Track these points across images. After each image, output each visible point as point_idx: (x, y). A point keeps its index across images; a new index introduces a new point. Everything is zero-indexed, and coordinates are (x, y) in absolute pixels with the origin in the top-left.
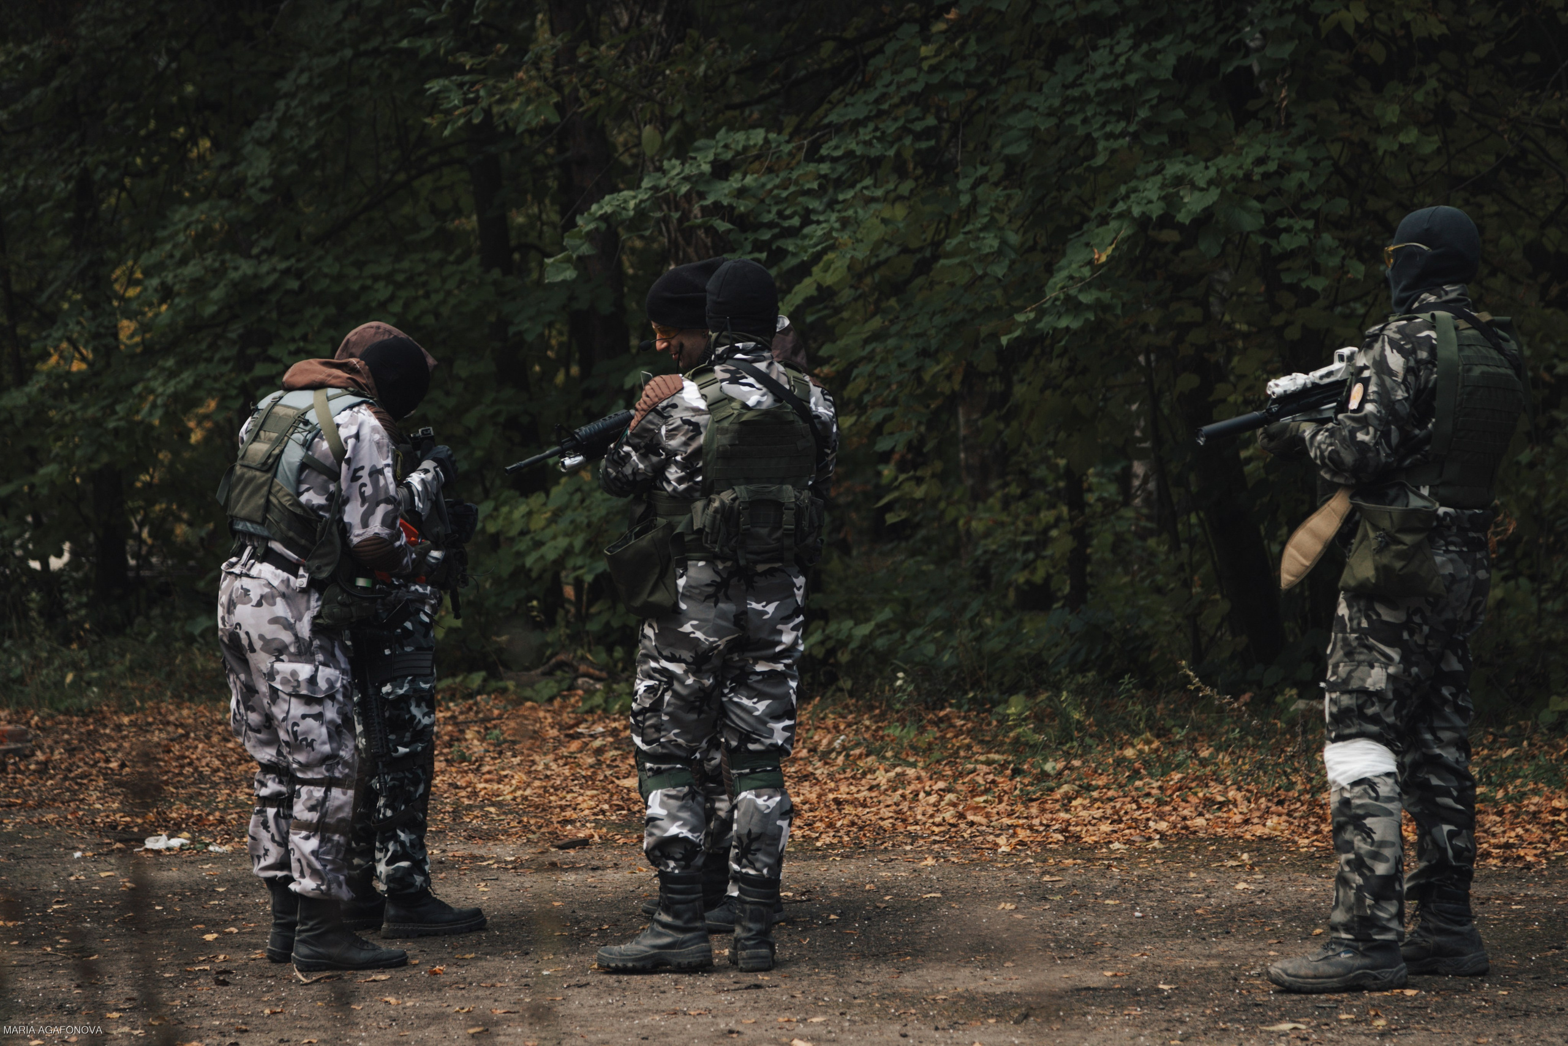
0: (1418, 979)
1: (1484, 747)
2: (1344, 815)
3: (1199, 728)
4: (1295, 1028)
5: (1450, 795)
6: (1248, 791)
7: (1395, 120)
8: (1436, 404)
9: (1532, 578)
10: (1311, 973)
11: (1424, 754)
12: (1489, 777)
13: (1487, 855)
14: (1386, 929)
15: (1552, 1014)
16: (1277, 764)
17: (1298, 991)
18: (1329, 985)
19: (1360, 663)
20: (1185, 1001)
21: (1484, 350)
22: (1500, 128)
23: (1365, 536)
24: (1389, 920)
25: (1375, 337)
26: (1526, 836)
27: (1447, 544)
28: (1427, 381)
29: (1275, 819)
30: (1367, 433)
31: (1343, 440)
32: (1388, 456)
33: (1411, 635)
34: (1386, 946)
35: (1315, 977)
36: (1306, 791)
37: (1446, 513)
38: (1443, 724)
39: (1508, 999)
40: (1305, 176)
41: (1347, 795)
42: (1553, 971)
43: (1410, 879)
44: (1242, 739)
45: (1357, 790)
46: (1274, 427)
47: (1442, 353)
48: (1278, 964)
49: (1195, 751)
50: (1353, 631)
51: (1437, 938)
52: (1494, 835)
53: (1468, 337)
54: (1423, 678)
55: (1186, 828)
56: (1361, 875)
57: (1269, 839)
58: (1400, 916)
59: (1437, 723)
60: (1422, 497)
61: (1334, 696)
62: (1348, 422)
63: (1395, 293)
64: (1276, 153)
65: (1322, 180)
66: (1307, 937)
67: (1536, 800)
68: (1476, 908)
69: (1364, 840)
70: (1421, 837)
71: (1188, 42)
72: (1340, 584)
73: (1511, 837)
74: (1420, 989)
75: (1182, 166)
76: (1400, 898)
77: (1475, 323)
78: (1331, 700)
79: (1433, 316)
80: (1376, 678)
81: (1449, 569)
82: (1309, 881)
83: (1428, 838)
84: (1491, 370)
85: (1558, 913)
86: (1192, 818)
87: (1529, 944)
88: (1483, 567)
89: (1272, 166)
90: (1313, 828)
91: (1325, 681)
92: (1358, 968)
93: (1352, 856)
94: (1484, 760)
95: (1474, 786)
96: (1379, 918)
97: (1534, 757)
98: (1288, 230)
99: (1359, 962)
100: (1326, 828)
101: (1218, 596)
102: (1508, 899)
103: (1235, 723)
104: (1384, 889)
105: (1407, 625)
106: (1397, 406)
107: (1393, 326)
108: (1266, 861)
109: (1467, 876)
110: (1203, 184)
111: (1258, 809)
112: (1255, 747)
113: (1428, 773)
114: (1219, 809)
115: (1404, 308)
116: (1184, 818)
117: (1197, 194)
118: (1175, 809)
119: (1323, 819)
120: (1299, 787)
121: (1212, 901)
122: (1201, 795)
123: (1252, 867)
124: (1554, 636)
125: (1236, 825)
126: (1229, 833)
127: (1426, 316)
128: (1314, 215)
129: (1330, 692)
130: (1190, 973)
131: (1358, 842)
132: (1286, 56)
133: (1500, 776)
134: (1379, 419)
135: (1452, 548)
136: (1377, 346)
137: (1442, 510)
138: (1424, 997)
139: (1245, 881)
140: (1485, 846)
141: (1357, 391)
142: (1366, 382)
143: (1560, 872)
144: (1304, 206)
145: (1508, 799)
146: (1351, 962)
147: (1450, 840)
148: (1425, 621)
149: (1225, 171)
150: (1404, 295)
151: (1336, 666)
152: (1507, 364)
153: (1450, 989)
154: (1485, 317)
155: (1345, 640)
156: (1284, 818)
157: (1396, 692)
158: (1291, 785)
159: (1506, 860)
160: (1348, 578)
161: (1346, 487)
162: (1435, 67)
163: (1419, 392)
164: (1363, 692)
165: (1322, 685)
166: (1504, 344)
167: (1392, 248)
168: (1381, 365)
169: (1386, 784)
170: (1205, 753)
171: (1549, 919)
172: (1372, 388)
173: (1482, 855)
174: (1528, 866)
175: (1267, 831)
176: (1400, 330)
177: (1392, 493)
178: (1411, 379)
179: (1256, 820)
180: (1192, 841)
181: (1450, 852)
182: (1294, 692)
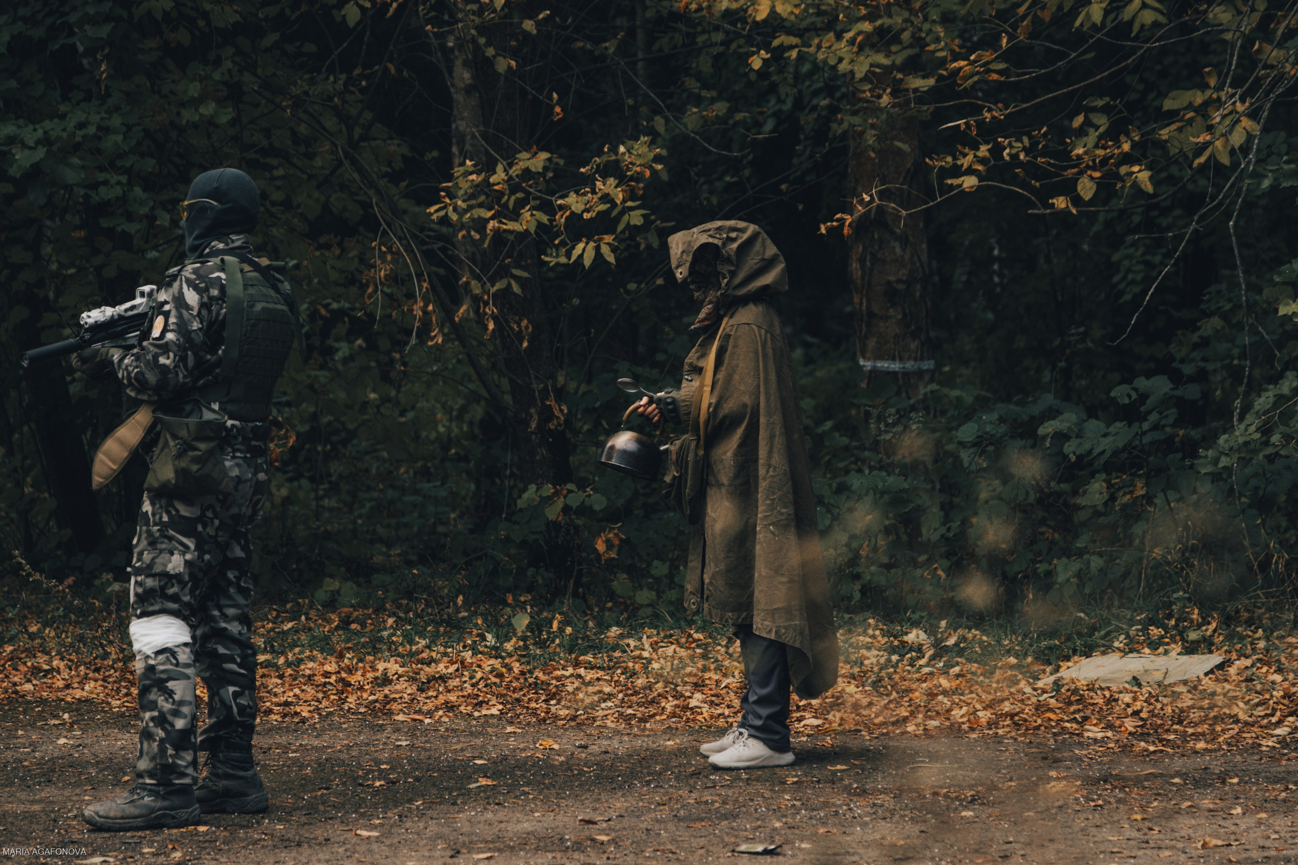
0: (209, 817)
1: (269, 621)
2: (149, 679)
3: (29, 608)
4: (105, 861)
5: (234, 662)
6: (70, 660)
7: (196, 95)
8: (225, 334)
9: (312, 479)
10: (119, 814)
11: (212, 628)
12: (272, 646)
13: (269, 712)
14: (183, 775)
15: (320, 844)
16: (95, 638)
17: (108, 830)
18: (134, 825)
19: (161, 551)
20: (11, 840)
21: (264, 289)
22: (284, 104)
23: (166, 444)
24: (186, 767)
25: (174, 277)
26: (302, 695)
27: (234, 451)
28: (218, 314)
29: (92, 684)
30: (168, 358)
31: (148, 363)
32: (185, 377)
33: (204, 527)
34: (185, 790)
35: (122, 818)
36: (119, 660)
37: (233, 425)
38: (228, 603)
39: (284, 832)
40: (120, 138)
41: (152, 662)
42: (321, 808)
43: (202, 734)
44: (65, 616)
45: (160, 657)
46: (87, 352)
47: (230, 291)
48: (91, 808)
49: (25, 627)
50: (155, 524)
51: (225, 782)
52: (276, 695)
53: (251, 279)
54: (214, 564)
55: (16, 692)
56: (163, 729)
57: (87, 701)
58: (194, 763)
59: (223, 602)
60: (213, 411)
61: (139, 579)
62: (152, 348)
63: (189, 242)
64: (95, 118)
65: (134, 142)
66: (117, 783)
67: (311, 665)
68: (258, 756)
69: (166, 700)
70: (210, 697)
71: (20, 23)
72: (145, 486)
73: (289, 696)
74: (211, 825)
75: (14, 128)
76: (196, 749)
77: (256, 267)
78: (136, 582)
79: (222, 260)
80: (176, 563)
81: (235, 472)
82: (120, 736)
83: (216, 699)
84: (271, 306)
85: (327, 760)
86: (21, 684)
87: (302, 785)
88: (263, 471)
89: (92, 130)
90: (124, 691)
91: (130, 566)
92: (159, 810)
93: (156, 714)
94: (269, 632)
95: (255, 654)
96: (179, 766)
97: (310, 629)
98: (106, 183)
99: (159, 804)
100: (135, 691)
101: (46, 495)
102: (286, 748)
103: (59, 602)
104: (182, 740)
105: (201, 519)
106: (193, 335)
107: (189, 268)
108: (83, 720)
109: (250, 729)
110: (32, 144)
111: (78, 676)
112: (77, 623)
113: (216, 643)
114: (45, 676)
115: (197, 254)
116: (15, 684)
117: (27, 152)
118: (7, 677)
119: (133, 684)
120: (114, 656)
121: (37, 754)
122: (29, 664)
123: (72, 724)
124: (329, 528)
125: (59, 690)
126: (53, 696)
127: (217, 260)
128: (128, 171)
129: (136, 576)
130: (16, 816)
131: (161, 701)
132: (105, 36)
133: (280, 645)
134: (178, 346)
135: (238, 454)
136: (176, 285)
137: (229, 423)
138: (214, 832)
139: (66, 737)
140: (268, 704)
141: (159, 322)
142: (167, 315)
143: (329, 725)
144: (119, 163)
145: (289, 664)
146: (153, 804)
147: (235, 699)
148: (216, 516)
149: (51, 133)
150: (197, 242)
151: (141, 554)
152: (282, 301)
153: (236, 825)
154: (264, 262)
155: (150, 533)
156: (100, 683)
157: (191, 575)
158: (106, 655)
159: (285, 715)
160: (152, 480)
161: (149, 403)
162: (230, 50)
163: (211, 324)
164: (165, 575)
165: (129, 569)
166: (279, 285)
167: (186, 203)
168: (180, 301)
169: (184, 652)
170: (33, 629)
171: (320, 764)
172: (172, 320)
173: (265, 712)
174: (304, 721)
175: (85, 694)
176: (195, 272)
177: (188, 408)
178: (204, 312)
179: (76, 685)
180: (20, 704)
181: (235, 709)
182: (110, 576)
